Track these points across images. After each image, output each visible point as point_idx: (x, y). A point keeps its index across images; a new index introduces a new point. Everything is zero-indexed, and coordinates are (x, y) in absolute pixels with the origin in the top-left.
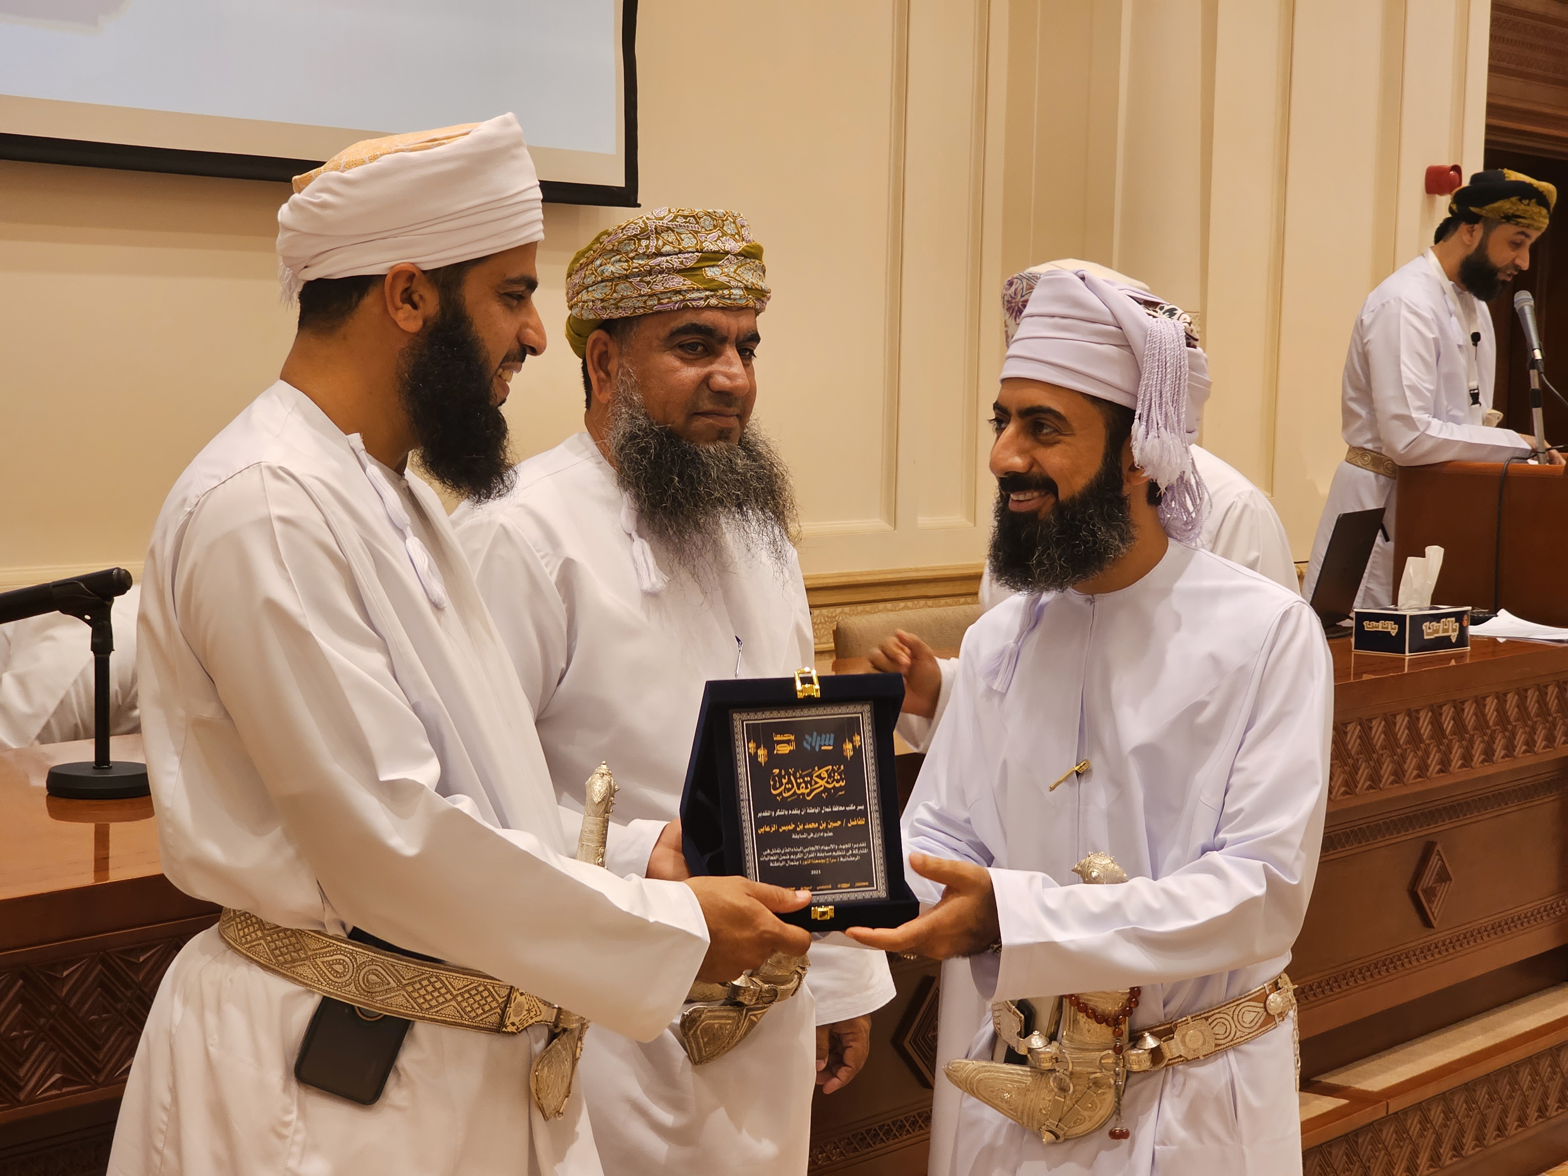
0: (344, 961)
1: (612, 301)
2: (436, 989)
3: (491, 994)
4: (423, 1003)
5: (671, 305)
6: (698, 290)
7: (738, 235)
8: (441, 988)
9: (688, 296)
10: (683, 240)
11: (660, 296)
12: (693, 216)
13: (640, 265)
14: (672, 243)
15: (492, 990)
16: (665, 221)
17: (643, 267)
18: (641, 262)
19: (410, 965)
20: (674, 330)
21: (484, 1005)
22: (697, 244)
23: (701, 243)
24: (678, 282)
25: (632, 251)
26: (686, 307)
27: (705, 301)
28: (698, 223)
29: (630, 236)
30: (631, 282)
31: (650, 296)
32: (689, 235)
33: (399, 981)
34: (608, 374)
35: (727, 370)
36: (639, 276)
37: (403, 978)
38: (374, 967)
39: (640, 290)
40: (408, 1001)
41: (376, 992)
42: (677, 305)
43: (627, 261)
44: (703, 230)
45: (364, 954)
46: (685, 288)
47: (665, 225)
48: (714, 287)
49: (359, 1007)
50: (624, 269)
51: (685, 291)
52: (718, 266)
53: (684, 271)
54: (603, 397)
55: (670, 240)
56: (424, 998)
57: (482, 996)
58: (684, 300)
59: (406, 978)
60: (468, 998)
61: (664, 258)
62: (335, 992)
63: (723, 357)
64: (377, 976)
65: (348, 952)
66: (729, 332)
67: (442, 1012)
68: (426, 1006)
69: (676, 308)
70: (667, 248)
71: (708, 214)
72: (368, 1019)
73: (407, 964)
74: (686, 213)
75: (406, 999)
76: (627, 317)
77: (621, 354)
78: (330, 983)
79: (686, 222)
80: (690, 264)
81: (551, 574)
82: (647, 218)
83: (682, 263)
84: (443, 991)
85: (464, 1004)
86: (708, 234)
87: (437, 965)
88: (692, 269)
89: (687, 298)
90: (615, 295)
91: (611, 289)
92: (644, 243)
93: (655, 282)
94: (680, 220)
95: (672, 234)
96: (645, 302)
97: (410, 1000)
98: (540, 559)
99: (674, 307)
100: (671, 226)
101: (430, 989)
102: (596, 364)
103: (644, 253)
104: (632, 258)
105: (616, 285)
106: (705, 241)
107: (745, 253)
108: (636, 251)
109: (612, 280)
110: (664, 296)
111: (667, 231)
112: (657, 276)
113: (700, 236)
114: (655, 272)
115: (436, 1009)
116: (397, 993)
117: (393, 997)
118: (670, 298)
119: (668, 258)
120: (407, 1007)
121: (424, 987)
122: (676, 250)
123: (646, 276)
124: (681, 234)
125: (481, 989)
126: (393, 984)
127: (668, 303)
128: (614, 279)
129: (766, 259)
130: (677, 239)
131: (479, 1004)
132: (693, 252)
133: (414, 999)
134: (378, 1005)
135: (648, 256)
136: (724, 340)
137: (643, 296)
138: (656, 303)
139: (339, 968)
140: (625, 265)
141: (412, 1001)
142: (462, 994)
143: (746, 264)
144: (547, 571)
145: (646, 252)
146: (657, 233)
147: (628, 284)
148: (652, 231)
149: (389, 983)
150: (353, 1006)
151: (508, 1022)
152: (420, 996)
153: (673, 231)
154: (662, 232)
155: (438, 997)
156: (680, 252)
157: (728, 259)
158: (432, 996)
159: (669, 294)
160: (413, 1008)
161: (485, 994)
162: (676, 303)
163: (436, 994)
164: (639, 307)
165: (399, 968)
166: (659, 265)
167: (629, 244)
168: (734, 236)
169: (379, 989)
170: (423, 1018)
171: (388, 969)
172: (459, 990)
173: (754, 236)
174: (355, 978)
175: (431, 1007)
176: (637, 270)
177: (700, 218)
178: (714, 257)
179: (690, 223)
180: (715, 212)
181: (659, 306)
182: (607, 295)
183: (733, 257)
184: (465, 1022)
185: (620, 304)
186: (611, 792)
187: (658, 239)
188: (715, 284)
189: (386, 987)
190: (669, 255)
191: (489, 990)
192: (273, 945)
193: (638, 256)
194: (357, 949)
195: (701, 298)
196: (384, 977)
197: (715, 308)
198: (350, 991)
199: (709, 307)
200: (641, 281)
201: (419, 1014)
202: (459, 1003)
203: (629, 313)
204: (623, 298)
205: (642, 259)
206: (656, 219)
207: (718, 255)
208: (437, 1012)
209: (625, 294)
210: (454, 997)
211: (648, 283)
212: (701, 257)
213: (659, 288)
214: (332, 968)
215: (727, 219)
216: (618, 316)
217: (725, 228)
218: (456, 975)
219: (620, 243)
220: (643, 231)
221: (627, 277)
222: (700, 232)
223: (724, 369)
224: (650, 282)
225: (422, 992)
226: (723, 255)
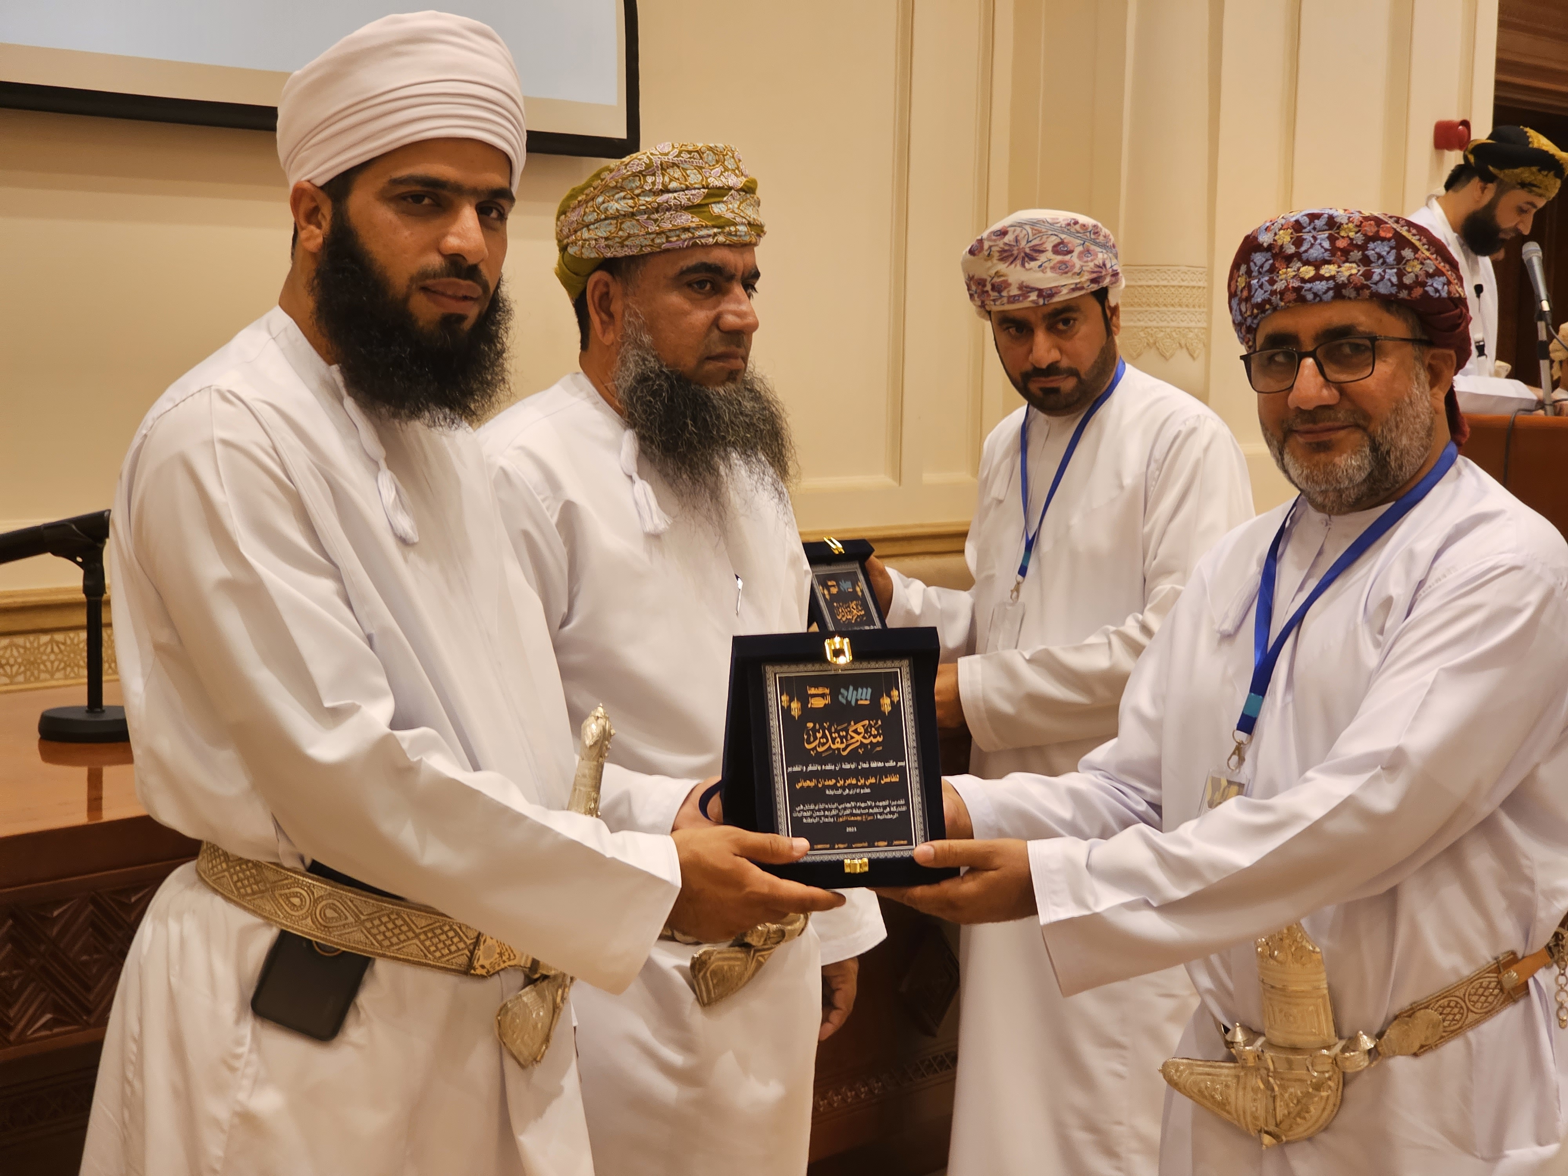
0: (301, 894)
1: (617, 240)
2: (396, 926)
3: (457, 934)
4: (383, 940)
5: (680, 243)
6: (706, 227)
7: (737, 171)
8: (402, 925)
9: (697, 234)
10: (688, 176)
11: (668, 234)
12: (697, 151)
13: (647, 202)
14: (678, 179)
15: (458, 930)
16: (670, 157)
17: (650, 204)
18: (648, 199)
19: (369, 900)
20: (684, 268)
21: (450, 945)
22: (703, 180)
23: (707, 178)
24: (686, 219)
25: (637, 187)
26: (695, 245)
27: (713, 238)
28: (701, 158)
29: (634, 173)
30: (638, 220)
31: (658, 234)
32: (695, 171)
33: (357, 916)
34: (611, 315)
35: (736, 309)
36: (645, 213)
37: (362, 914)
38: (330, 901)
39: (648, 228)
40: (367, 938)
41: (333, 927)
42: (686, 243)
43: (632, 198)
44: (707, 165)
45: (321, 888)
46: (693, 225)
47: (671, 161)
48: (721, 224)
49: (316, 942)
50: (630, 207)
51: (694, 228)
52: (723, 202)
53: (691, 208)
54: (604, 337)
55: (676, 176)
56: (385, 935)
57: (447, 936)
58: (693, 238)
59: (365, 913)
60: (432, 938)
61: (671, 195)
62: (292, 925)
63: (731, 295)
64: (335, 911)
65: (306, 886)
66: (736, 269)
67: (404, 950)
68: (386, 943)
69: (685, 246)
70: (673, 185)
71: (710, 149)
72: (326, 954)
73: (366, 899)
74: (690, 148)
75: (365, 936)
76: (633, 256)
77: (625, 295)
78: (287, 916)
79: (690, 158)
80: (697, 201)
81: (552, 516)
82: (652, 154)
83: (689, 199)
84: (405, 928)
85: (428, 943)
86: (711, 170)
87: (398, 902)
88: (699, 206)
89: (696, 236)
90: (621, 233)
91: (616, 227)
92: (650, 179)
93: (662, 219)
94: (685, 156)
95: (678, 170)
96: (653, 240)
97: (369, 936)
98: (540, 501)
99: (683, 245)
100: (677, 162)
101: (390, 926)
102: (597, 305)
103: (650, 190)
104: (638, 195)
105: (621, 223)
106: (710, 176)
107: (746, 189)
108: (642, 187)
109: (615, 218)
110: (672, 234)
111: (673, 167)
112: (665, 213)
113: (705, 172)
114: (663, 209)
115: (397, 947)
116: (355, 929)
117: (351, 932)
118: (678, 236)
119: (676, 195)
120: (366, 943)
121: (385, 924)
122: (683, 186)
123: (653, 213)
124: (687, 170)
125: (446, 928)
126: (351, 919)
127: (677, 240)
128: (620, 217)
129: (759, 193)
130: (683, 175)
131: (444, 944)
132: (699, 189)
133: (374, 936)
134: (336, 940)
135: (654, 193)
136: (731, 278)
137: (650, 234)
138: (664, 240)
139: (296, 901)
140: (630, 202)
141: (371, 938)
142: (425, 933)
143: (746, 199)
144: (548, 514)
145: (652, 188)
146: (662, 169)
147: (634, 222)
148: (657, 167)
149: (346, 918)
150: (310, 941)
151: (476, 964)
152: (380, 932)
153: (678, 167)
154: (668, 168)
155: (399, 934)
156: (687, 188)
157: (732, 195)
158: (393, 933)
159: (678, 232)
160: (372, 944)
161: (451, 934)
162: (685, 240)
163: (397, 931)
164: (646, 246)
165: (358, 903)
166: (667, 202)
167: (634, 181)
168: (734, 170)
169: (336, 924)
170: (383, 956)
171: (348, 905)
172: (422, 928)
173: (751, 170)
174: (312, 912)
175: (392, 944)
176: (644, 207)
177: (703, 153)
178: (718, 193)
179: (695, 159)
180: (716, 147)
181: (667, 244)
182: (611, 234)
183: (736, 193)
184: (429, 962)
185: (626, 243)
186: (605, 736)
187: (663, 175)
188: (723, 220)
189: (344, 922)
190: (675, 191)
191: (455, 931)
192: (235, 878)
193: (644, 193)
194: (315, 883)
195: (709, 236)
196: (342, 911)
197: (723, 245)
198: (306, 925)
199: (717, 244)
200: (648, 218)
201: (378, 951)
202: (422, 942)
203: (635, 251)
204: (629, 236)
205: (649, 196)
206: (661, 154)
207: (722, 191)
208: (398, 950)
209: (632, 232)
210: (417, 936)
211: (656, 221)
212: (707, 193)
213: (667, 226)
214: (290, 901)
215: (727, 154)
216: (623, 254)
217: (726, 163)
218: (419, 913)
219: (624, 179)
220: (648, 166)
221: (633, 215)
222: (704, 168)
223: (732, 307)
224: (658, 219)
225: (383, 928)
226: (727, 191)
